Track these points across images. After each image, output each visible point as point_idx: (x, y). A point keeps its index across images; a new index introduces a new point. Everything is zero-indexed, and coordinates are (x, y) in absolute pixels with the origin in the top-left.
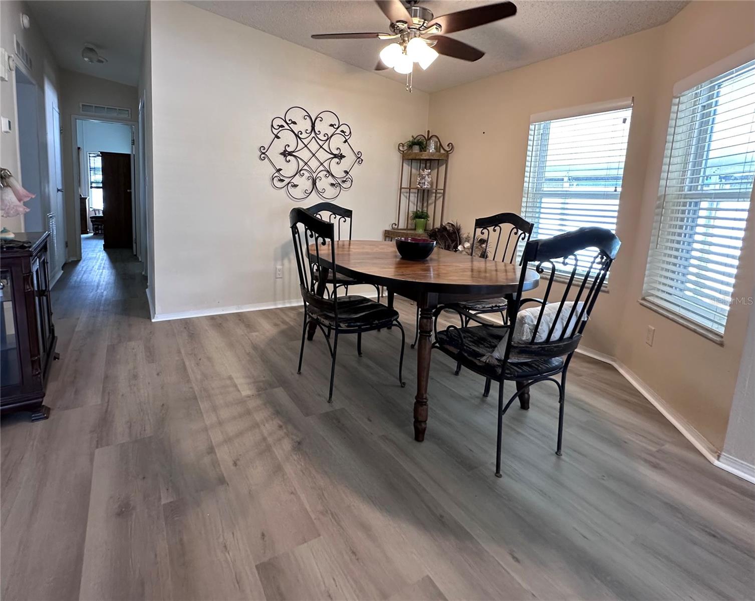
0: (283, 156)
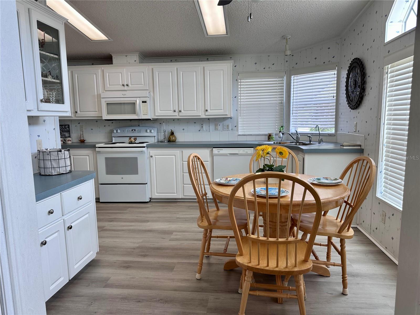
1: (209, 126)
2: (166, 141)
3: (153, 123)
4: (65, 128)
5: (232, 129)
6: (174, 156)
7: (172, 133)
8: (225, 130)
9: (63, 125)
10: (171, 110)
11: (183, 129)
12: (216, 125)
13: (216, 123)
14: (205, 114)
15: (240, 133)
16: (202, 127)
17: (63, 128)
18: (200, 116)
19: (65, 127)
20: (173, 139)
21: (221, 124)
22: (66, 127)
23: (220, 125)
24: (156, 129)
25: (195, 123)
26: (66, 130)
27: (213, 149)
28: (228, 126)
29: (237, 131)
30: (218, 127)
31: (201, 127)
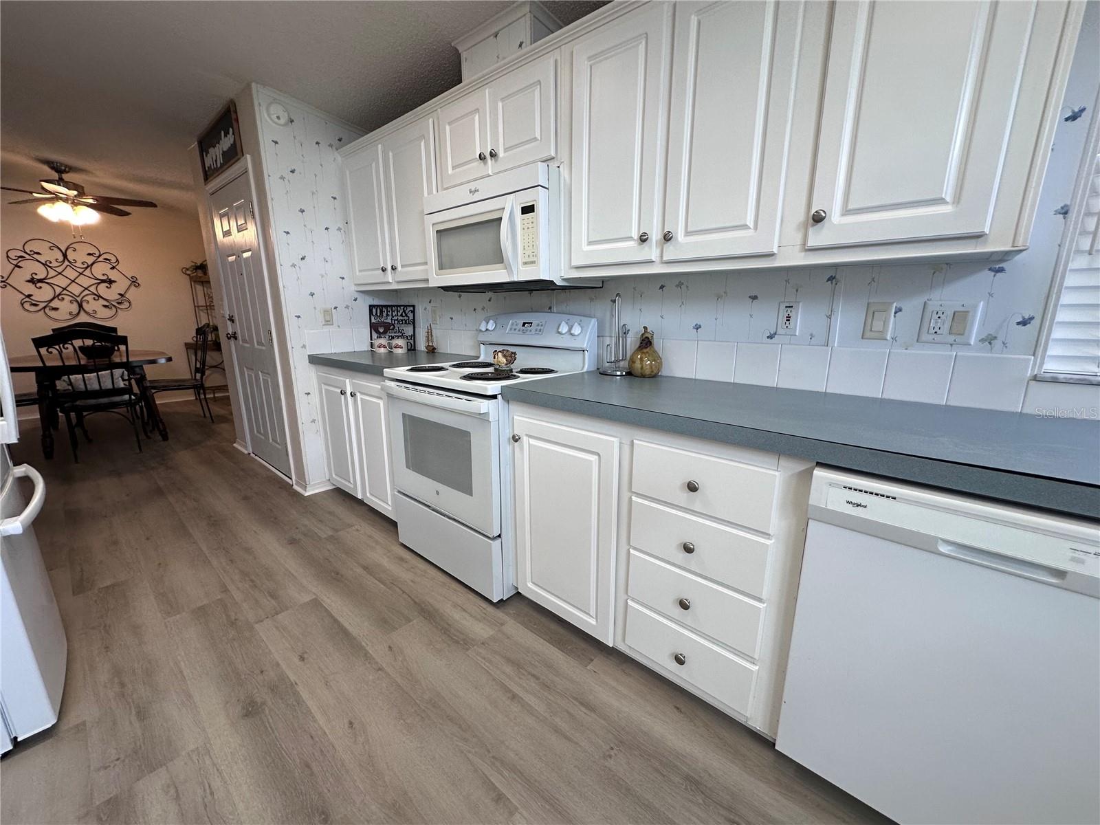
0: (31, 284)
1: (830, 317)
2: (619, 373)
3: (592, 300)
4: (405, 313)
5: (990, 340)
6: (594, 458)
7: (646, 343)
8: (933, 342)
9: (400, 306)
10: (630, 238)
11: (697, 327)
12: (872, 312)
13: (871, 301)
14: (804, 244)
15: (1050, 367)
16: (788, 318)
17: (399, 314)
18: (771, 255)
19: (404, 311)
20: (642, 368)
21: (912, 306)
22: (407, 312)
23: (899, 310)
24: (594, 322)
25: (754, 298)
26: (406, 318)
27: (819, 473)
28: (960, 319)
29: (1034, 355)
30: (885, 323)
31: (782, 318)
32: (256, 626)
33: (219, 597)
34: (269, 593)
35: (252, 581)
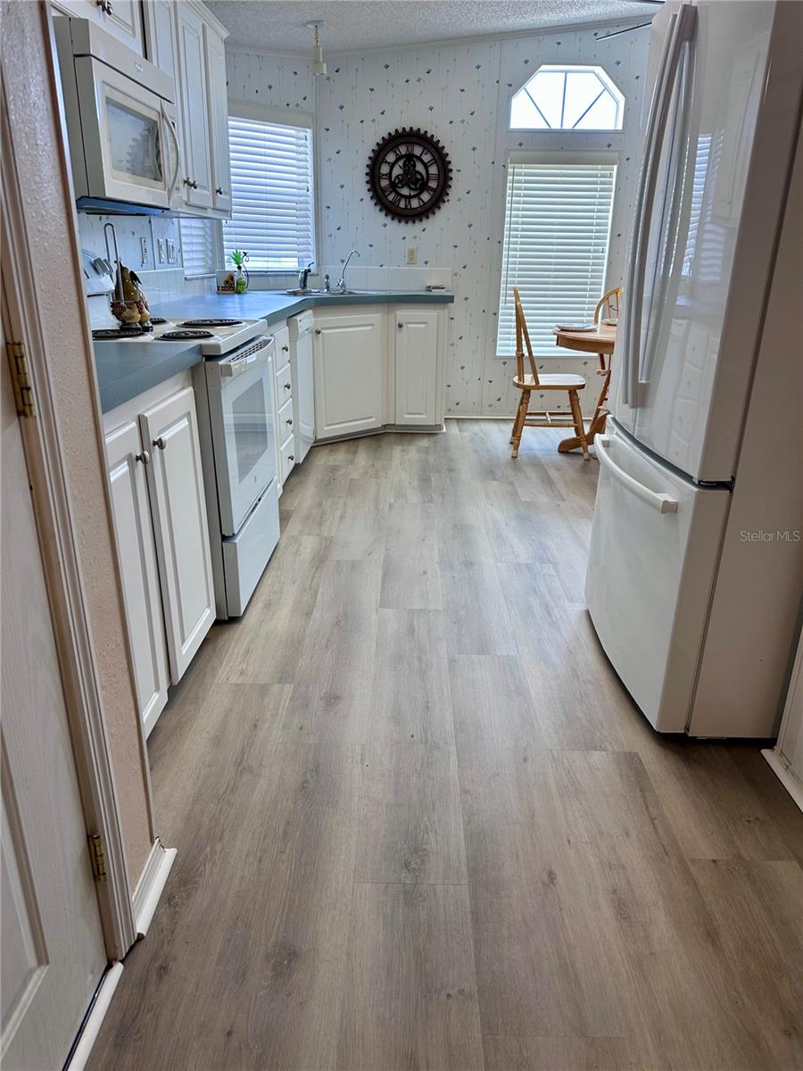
13: (158, 238)
16: (146, 250)
21: (164, 241)
25: (133, 233)
32: (441, 608)
33: (461, 656)
34: (413, 635)
35: (420, 659)
